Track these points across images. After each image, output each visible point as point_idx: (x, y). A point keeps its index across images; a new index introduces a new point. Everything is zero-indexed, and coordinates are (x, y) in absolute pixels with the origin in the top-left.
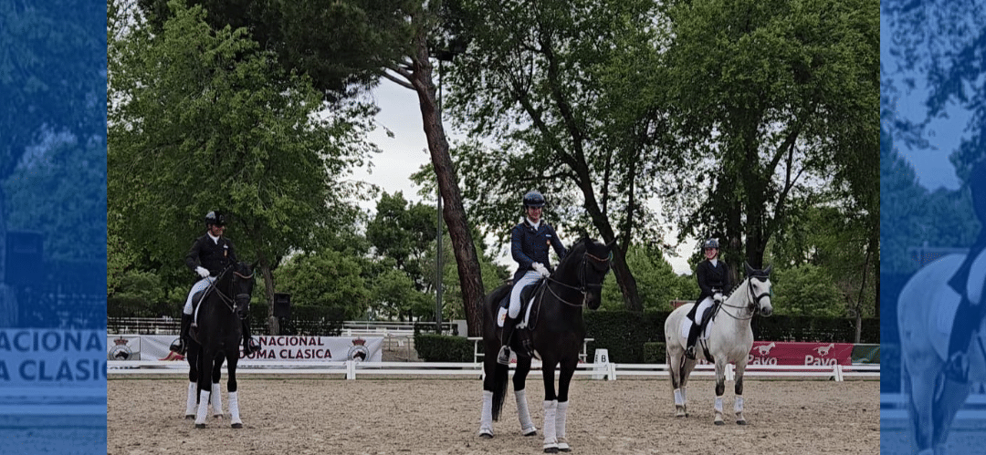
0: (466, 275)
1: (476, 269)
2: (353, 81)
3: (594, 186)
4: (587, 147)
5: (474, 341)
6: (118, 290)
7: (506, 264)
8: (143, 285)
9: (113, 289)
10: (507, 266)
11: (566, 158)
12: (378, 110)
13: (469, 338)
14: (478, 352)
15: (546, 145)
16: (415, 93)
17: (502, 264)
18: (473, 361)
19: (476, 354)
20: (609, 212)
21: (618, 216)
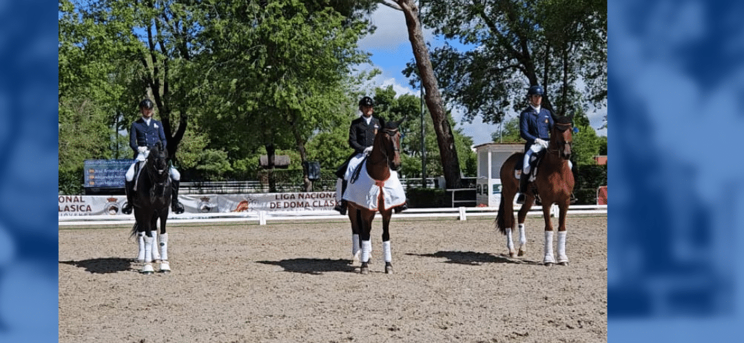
0: (443, 144)
1: (451, 140)
2: (358, 8)
3: (537, 75)
4: (530, 47)
5: (451, 192)
6: (200, 163)
7: (470, 136)
8: (216, 159)
9: (196, 163)
10: (470, 138)
11: (516, 55)
12: (375, 28)
13: (448, 190)
14: (455, 199)
15: (501, 46)
16: (402, 13)
17: (466, 136)
18: (451, 207)
19: (453, 201)
20: (549, 92)
21: (555, 95)
